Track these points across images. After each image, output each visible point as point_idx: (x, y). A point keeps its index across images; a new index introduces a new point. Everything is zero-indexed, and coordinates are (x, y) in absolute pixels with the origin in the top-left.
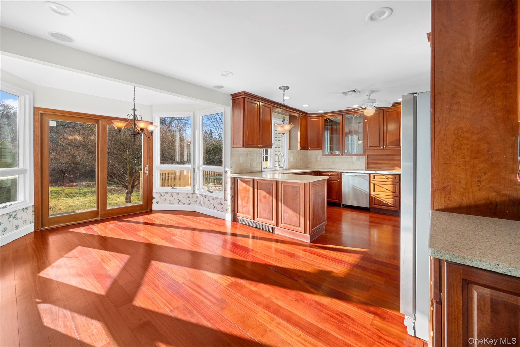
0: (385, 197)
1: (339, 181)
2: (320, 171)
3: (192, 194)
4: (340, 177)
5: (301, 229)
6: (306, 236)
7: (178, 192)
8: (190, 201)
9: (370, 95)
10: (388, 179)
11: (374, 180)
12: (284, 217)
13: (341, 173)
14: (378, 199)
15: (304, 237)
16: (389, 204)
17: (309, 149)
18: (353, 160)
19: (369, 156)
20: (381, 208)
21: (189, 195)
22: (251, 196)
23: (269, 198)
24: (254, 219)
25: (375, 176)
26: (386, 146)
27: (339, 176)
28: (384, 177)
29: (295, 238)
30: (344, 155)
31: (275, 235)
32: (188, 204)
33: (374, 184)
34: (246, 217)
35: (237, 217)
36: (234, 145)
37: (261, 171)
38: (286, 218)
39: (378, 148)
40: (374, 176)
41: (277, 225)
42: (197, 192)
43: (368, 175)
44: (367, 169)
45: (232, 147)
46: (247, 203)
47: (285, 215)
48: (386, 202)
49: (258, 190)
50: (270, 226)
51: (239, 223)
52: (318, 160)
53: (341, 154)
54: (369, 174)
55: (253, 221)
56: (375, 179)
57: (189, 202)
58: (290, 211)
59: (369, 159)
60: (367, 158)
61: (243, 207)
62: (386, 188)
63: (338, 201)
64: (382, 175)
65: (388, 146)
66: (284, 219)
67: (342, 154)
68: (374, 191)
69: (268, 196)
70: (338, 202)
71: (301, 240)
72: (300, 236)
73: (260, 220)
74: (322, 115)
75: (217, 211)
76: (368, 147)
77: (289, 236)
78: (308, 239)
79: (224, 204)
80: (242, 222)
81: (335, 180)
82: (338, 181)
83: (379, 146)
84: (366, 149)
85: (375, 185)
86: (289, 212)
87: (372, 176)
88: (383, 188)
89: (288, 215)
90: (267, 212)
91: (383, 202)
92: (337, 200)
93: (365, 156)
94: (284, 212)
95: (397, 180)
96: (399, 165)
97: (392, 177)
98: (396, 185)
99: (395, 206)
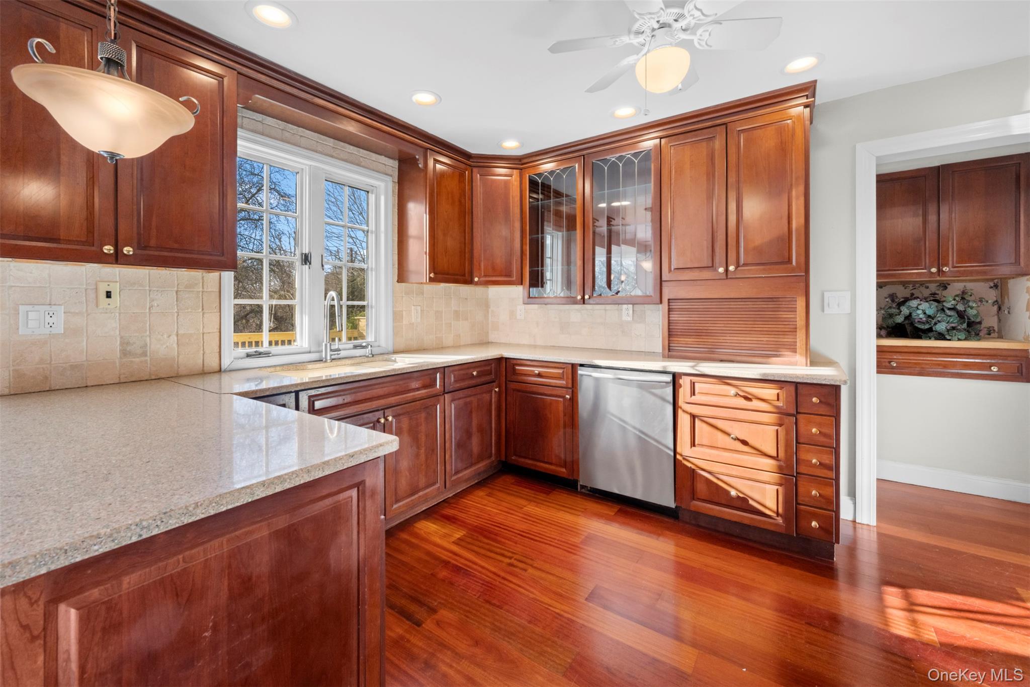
0: (734, 473)
1: (568, 396)
2: (506, 359)
4: (570, 381)
10: (746, 398)
11: (694, 399)
13: (574, 367)
14: (707, 480)
16: (751, 502)
17: (476, 279)
19: (674, 305)
20: (717, 515)
25: (697, 385)
26: (738, 266)
27: (567, 378)
28: (733, 391)
30: (591, 301)
33: (693, 417)
37: (220, 371)
39: (706, 274)
40: (693, 385)
43: (669, 378)
44: (670, 352)
48: (741, 495)
52: (518, 317)
53: (579, 297)
54: (675, 377)
56: (697, 398)
59: (675, 317)
60: (669, 310)
62: (742, 438)
63: (564, 470)
64: (726, 381)
65: (745, 265)
67: (583, 298)
68: (693, 444)
70: (565, 476)
74: (519, 162)
76: (670, 271)
81: (554, 393)
82: (564, 397)
83: (711, 265)
84: (664, 278)
85: (697, 420)
87: (685, 382)
88: (729, 435)
91: (728, 493)
92: (561, 466)
93: (661, 302)
95: (780, 404)
96: (788, 339)
97: (770, 392)
98: (780, 425)
99: (778, 514)
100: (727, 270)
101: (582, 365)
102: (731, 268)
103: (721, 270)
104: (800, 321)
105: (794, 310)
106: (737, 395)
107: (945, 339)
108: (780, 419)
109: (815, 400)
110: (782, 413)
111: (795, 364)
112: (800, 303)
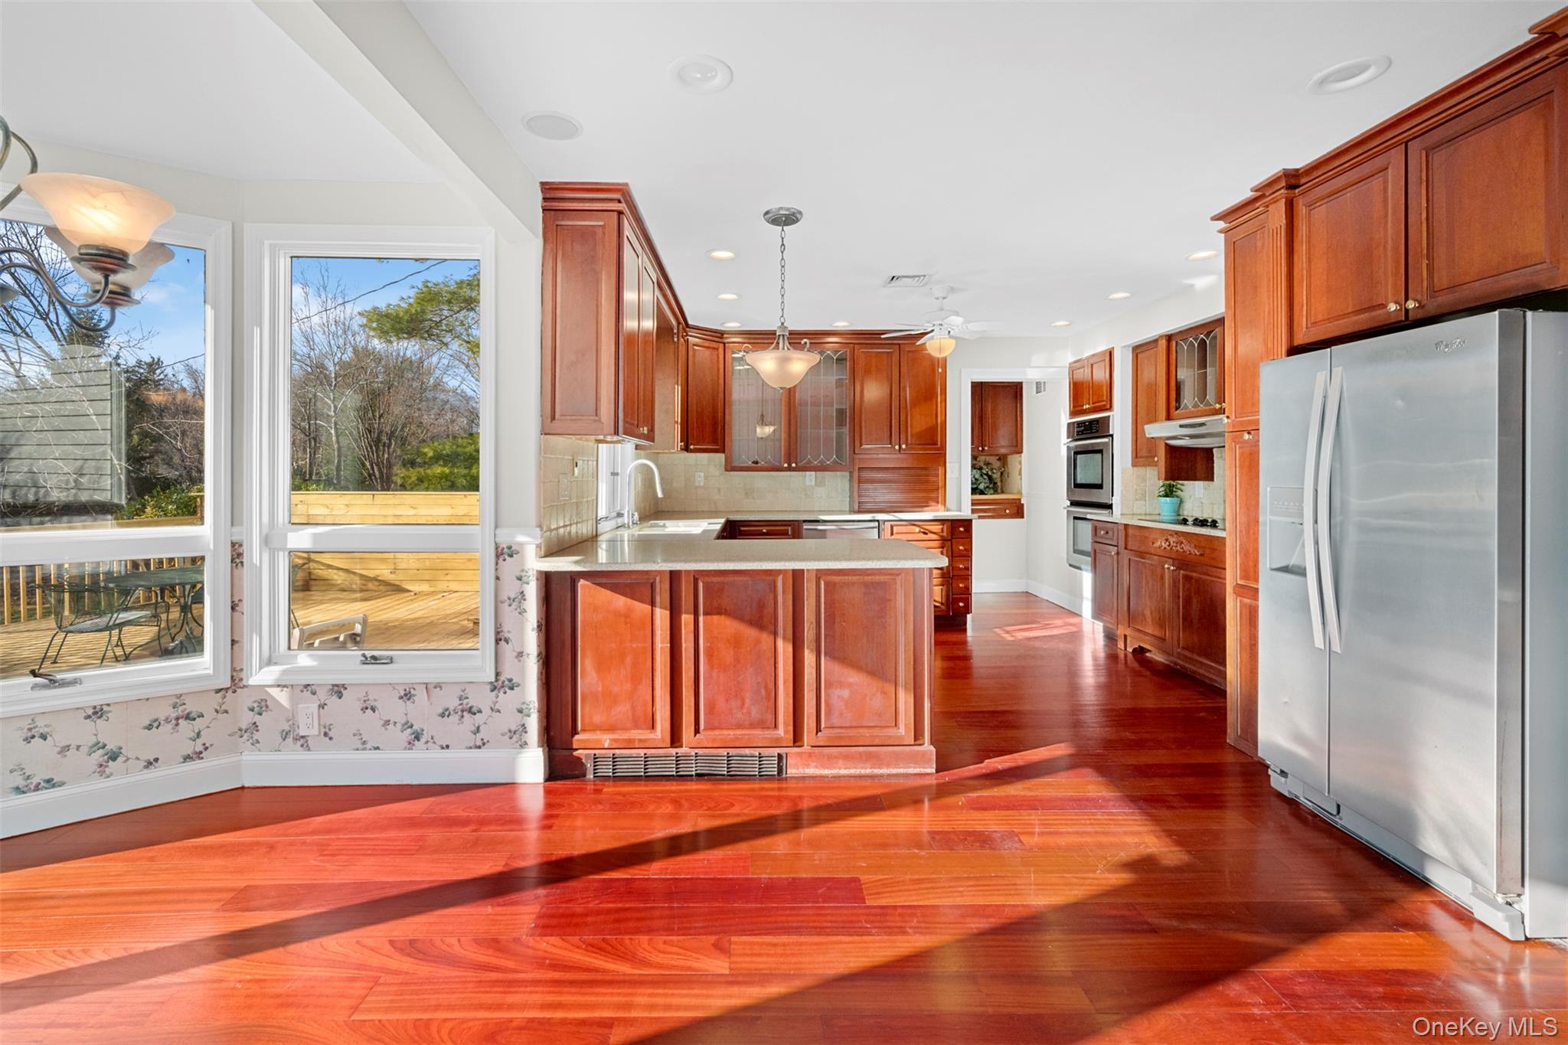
2: (732, 521)
3: (218, 691)
5: (902, 730)
6: (924, 754)
7: (98, 700)
8: (198, 735)
9: (944, 298)
10: (925, 533)
12: (827, 705)
13: (799, 523)
15: (915, 759)
18: (808, 483)
19: (863, 473)
21: (191, 707)
22: (659, 645)
23: (758, 642)
24: (675, 739)
25: (895, 528)
26: (906, 444)
27: (793, 533)
28: (917, 530)
29: (877, 771)
31: (792, 784)
32: (187, 758)
34: (630, 741)
35: (575, 753)
36: (556, 423)
37: (596, 536)
38: (838, 704)
40: (892, 527)
41: (797, 738)
42: (261, 677)
43: (875, 525)
44: (859, 508)
45: (545, 432)
46: (635, 680)
47: (838, 697)
49: (701, 618)
50: (765, 752)
51: (590, 776)
54: (879, 523)
55: (673, 751)
57: (189, 748)
58: (854, 678)
60: (859, 476)
61: (610, 699)
64: (912, 523)
65: (911, 444)
66: (828, 713)
67: (790, 466)
69: (751, 633)
71: (902, 771)
72: (897, 759)
73: (714, 740)
75: (437, 754)
77: (852, 771)
78: (930, 760)
79: (486, 711)
80: (606, 770)
84: (856, 451)
86: (851, 680)
87: (887, 526)
89: (845, 693)
90: (747, 701)
93: (852, 470)
94: (829, 685)
95: (945, 534)
96: (934, 495)
97: (937, 528)
98: (943, 548)
99: (942, 604)
100: (900, 447)
101: (805, 521)
102: (904, 446)
103: (897, 447)
104: (941, 484)
105: (937, 476)
106: (920, 532)
107: (984, 494)
108: (943, 543)
109: (962, 529)
110: (943, 540)
111: (938, 511)
112: (941, 471)
